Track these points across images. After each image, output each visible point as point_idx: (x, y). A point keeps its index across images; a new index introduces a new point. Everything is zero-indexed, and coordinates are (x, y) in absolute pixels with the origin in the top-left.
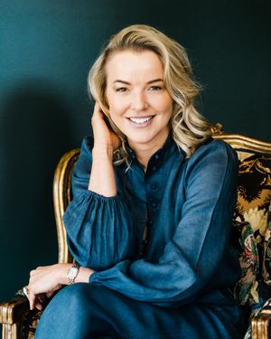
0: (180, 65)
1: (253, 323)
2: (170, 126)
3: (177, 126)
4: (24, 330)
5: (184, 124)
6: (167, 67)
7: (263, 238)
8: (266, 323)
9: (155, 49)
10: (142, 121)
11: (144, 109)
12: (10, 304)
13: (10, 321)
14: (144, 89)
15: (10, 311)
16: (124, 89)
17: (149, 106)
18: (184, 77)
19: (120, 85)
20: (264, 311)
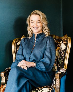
0: (44, 18)
1: (56, 75)
2: (42, 30)
3: (44, 30)
4: (6, 78)
5: (45, 30)
6: (41, 18)
7: (58, 57)
8: (59, 75)
9: (39, 15)
10: (36, 28)
11: (36, 26)
12: (3, 72)
13: (4, 76)
14: (36, 22)
15: (4, 74)
16: (33, 22)
17: (37, 25)
18: (45, 20)
19: (32, 21)
20: (58, 73)
